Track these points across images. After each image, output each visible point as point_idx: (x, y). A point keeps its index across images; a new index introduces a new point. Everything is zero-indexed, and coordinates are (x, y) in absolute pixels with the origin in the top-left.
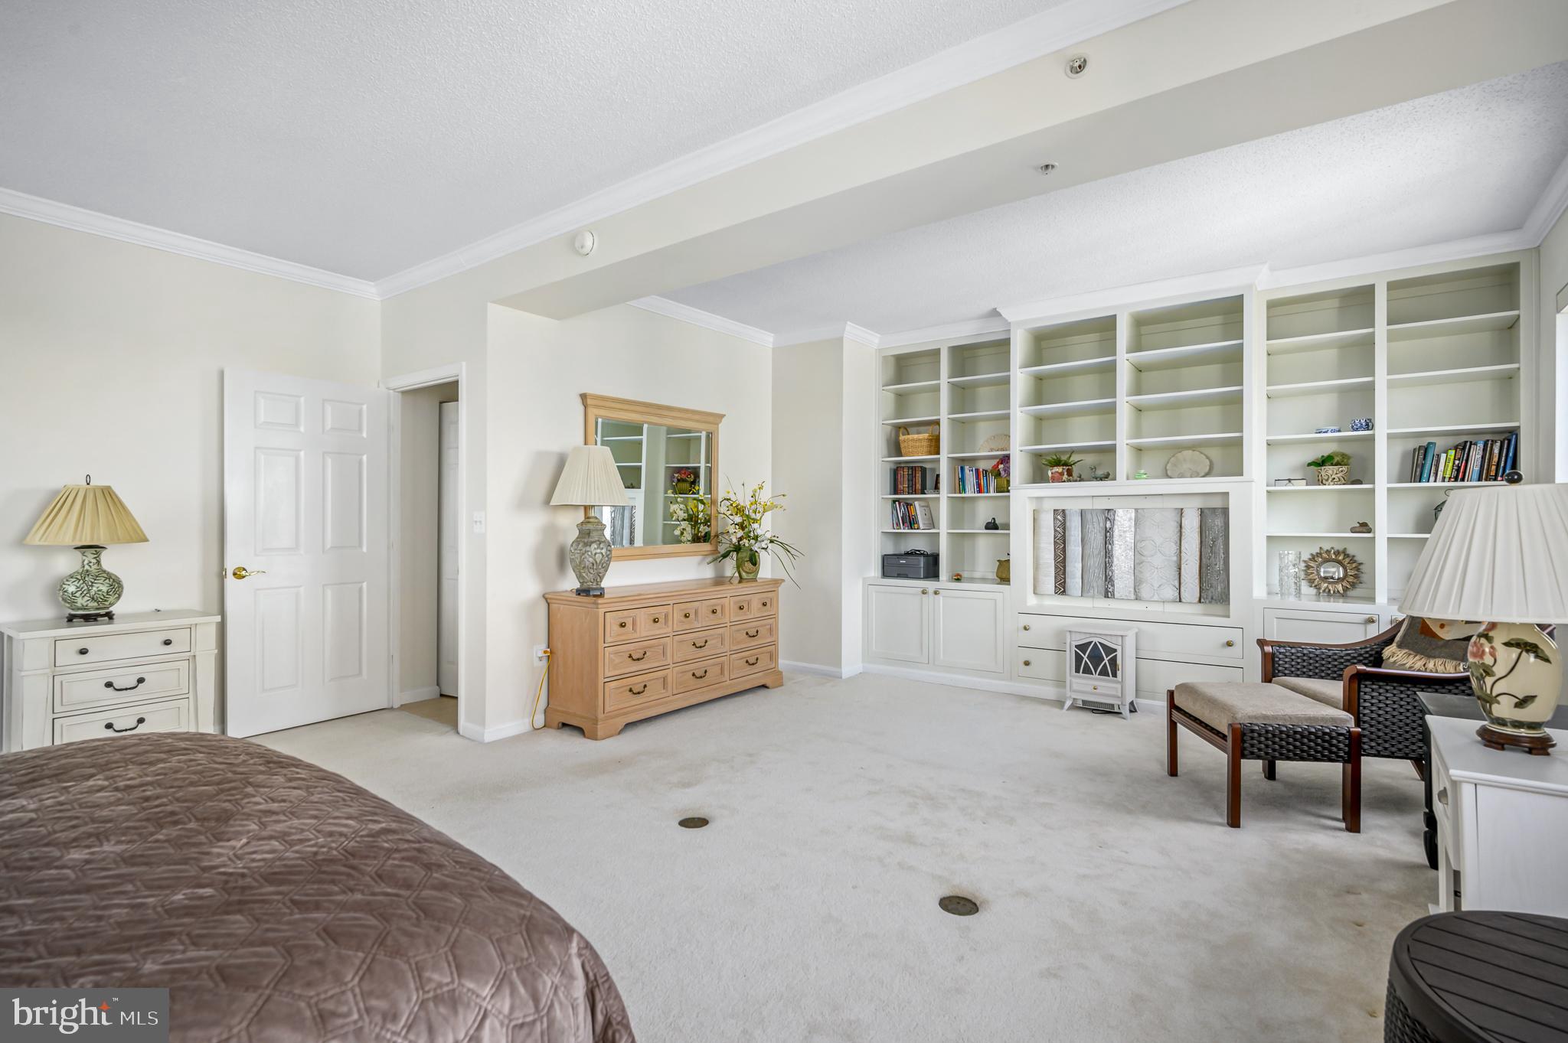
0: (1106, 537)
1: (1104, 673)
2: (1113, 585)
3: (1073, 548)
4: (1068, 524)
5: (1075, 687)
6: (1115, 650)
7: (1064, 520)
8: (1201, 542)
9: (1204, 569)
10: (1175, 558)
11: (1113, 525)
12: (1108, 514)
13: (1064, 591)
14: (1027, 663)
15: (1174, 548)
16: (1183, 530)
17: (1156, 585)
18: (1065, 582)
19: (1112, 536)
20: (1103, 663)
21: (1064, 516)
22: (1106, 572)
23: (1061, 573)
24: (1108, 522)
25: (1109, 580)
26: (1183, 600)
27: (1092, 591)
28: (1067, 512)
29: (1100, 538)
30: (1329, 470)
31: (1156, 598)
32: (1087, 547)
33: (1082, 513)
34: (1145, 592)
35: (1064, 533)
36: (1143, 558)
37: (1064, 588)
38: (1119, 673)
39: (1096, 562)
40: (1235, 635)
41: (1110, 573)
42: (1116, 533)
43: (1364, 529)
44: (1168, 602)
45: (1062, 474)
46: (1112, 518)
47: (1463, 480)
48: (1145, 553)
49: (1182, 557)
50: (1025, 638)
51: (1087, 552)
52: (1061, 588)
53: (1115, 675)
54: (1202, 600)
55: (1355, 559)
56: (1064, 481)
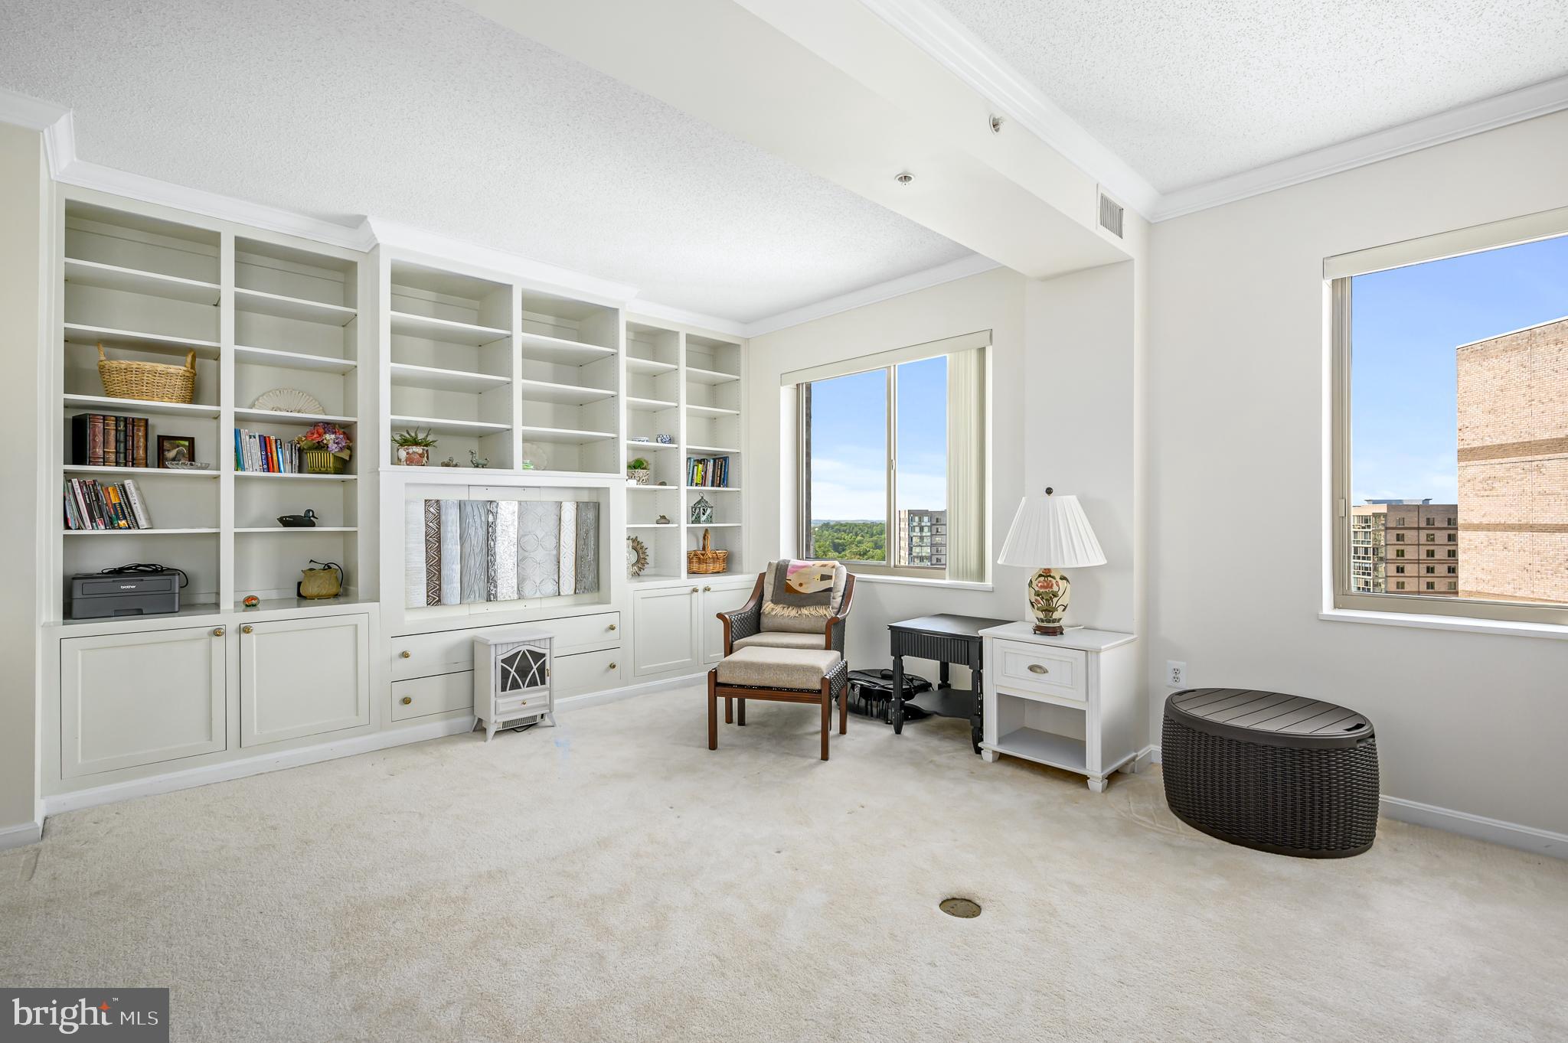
0: (488, 533)
1: (533, 683)
2: (496, 587)
3: (450, 546)
4: (443, 518)
5: (501, 709)
6: (544, 655)
7: (439, 514)
8: (577, 535)
9: (579, 562)
10: (555, 552)
11: (495, 518)
12: (490, 506)
13: (439, 601)
14: (406, 701)
15: (554, 541)
16: (562, 523)
17: (538, 582)
18: (440, 589)
19: (494, 531)
20: (532, 672)
21: (439, 509)
22: (488, 572)
23: (434, 579)
24: (491, 516)
25: (491, 580)
26: (562, 593)
27: (472, 596)
28: (441, 502)
29: (482, 533)
30: (640, 472)
31: (538, 595)
32: (467, 545)
33: (461, 505)
34: (528, 590)
35: (439, 529)
36: (526, 554)
37: (439, 597)
38: (547, 679)
39: (476, 562)
40: (613, 619)
41: (493, 573)
42: (499, 529)
43: (663, 521)
44: (548, 597)
45: (421, 455)
46: (494, 510)
47: (704, 486)
48: (528, 548)
49: (561, 550)
50: (403, 667)
51: (467, 550)
52: (435, 597)
53: (543, 682)
54: (577, 591)
55: (643, 545)
56: (424, 465)
